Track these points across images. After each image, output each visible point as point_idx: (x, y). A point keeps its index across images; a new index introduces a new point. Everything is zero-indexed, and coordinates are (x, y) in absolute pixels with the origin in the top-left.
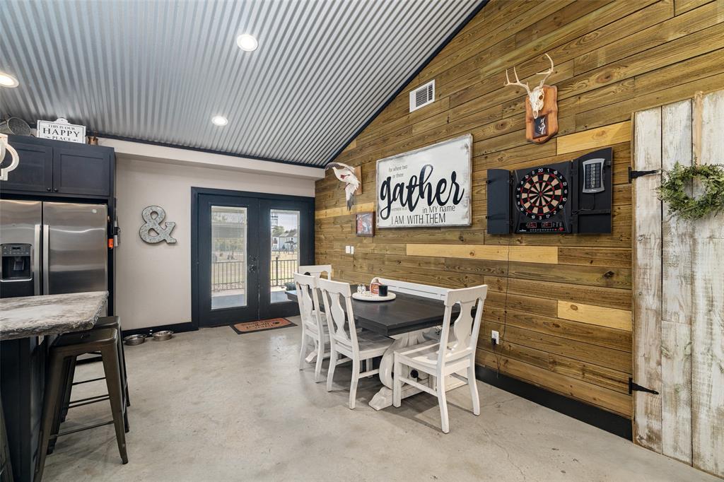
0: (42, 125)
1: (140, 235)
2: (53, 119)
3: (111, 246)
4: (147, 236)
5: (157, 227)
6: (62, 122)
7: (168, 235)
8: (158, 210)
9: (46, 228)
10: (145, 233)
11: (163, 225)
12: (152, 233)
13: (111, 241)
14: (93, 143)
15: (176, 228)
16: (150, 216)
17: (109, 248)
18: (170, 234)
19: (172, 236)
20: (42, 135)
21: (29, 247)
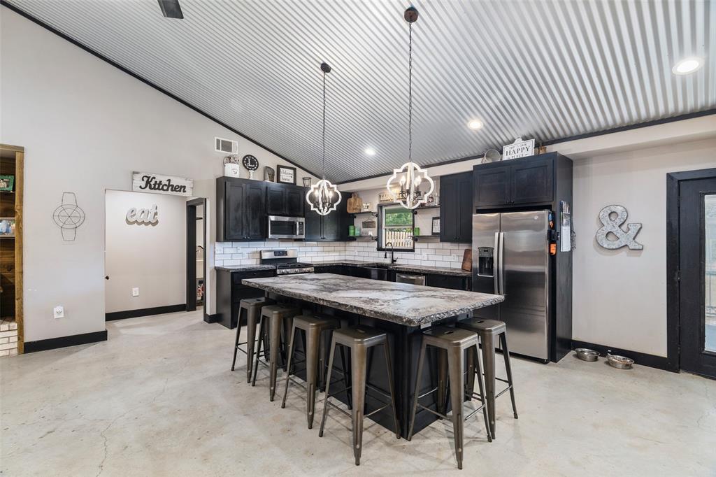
0: (506, 149)
1: (597, 241)
2: (512, 142)
3: (553, 252)
4: (604, 241)
5: (617, 231)
6: (519, 141)
7: (632, 240)
8: (619, 209)
9: (502, 234)
10: (602, 237)
11: (624, 227)
12: (610, 237)
13: (553, 246)
14: (541, 152)
15: (642, 230)
16: (608, 217)
17: (550, 253)
18: (634, 239)
19: (636, 240)
20: (505, 157)
21: (492, 248)
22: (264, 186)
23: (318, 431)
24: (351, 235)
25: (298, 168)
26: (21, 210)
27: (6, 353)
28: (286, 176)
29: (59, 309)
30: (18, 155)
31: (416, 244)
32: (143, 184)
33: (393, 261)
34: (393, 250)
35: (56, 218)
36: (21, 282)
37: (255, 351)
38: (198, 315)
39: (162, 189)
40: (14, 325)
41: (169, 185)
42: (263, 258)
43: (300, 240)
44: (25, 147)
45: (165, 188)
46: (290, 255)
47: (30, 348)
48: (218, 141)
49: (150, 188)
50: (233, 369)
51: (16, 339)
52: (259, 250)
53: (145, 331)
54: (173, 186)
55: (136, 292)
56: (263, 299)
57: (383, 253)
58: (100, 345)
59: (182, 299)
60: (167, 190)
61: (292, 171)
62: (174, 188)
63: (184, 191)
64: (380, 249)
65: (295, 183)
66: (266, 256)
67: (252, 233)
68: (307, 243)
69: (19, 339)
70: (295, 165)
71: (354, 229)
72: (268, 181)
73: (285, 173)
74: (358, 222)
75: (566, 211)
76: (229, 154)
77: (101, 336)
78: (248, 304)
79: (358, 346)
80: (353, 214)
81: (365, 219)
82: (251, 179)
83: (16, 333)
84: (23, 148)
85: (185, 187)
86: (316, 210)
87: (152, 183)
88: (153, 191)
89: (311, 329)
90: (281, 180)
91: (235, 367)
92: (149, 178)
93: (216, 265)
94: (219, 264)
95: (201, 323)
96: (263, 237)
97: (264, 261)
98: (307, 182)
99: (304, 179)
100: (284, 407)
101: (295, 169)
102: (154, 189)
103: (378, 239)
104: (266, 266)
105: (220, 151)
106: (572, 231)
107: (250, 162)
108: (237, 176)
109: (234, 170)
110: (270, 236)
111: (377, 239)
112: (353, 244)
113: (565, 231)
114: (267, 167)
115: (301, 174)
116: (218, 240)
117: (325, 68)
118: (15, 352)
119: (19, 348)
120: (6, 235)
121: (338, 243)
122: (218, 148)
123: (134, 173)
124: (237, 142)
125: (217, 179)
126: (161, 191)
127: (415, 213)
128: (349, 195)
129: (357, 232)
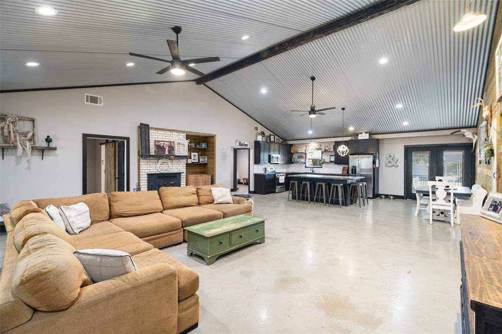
0: (359, 135)
2: (361, 133)
3: (374, 167)
5: (392, 161)
6: (364, 134)
8: (392, 155)
9: (359, 162)
10: (387, 163)
12: (390, 163)
13: (374, 165)
14: (370, 138)
15: (398, 161)
16: (389, 157)
18: (396, 163)
20: (359, 138)
21: (356, 167)
24: (293, 161)
28: (272, 138)
30: (215, 137)
31: (323, 165)
32: (239, 144)
34: (313, 167)
35: (222, 157)
36: (215, 177)
41: (244, 144)
43: (278, 163)
46: (274, 169)
49: (240, 146)
52: (266, 167)
64: (306, 167)
65: (274, 141)
70: (275, 134)
74: (296, 156)
75: (377, 155)
76: (257, 131)
80: (293, 153)
81: (299, 155)
82: (263, 140)
85: (247, 145)
87: (241, 144)
92: (240, 142)
93: (255, 173)
96: (269, 162)
99: (277, 139)
101: (274, 136)
106: (379, 161)
107: (263, 134)
110: (271, 162)
111: (305, 163)
112: (293, 165)
113: (377, 161)
114: (267, 136)
115: (276, 137)
116: (255, 164)
123: (237, 141)
124: (259, 127)
126: (243, 147)
127: (322, 153)
128: (292, 145)
129: (295, 160)
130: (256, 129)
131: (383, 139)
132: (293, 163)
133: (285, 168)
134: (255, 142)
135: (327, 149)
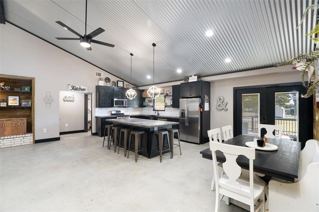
0: (190, 78)
1: (216, 107)
2: (191, 76)
5: (221, 104)
6: (193, 76)
7: (224, 107)
8: (222, 98)
9: (187, 105)
10: (218, 106)
11: (223, 103)
12: (220, 106)
13: (201, 109)
14: (199, 80)
15: (228, 104)
16: (219, 100)
17: (200, 111)
18: (226, 106)
19: (226, 107)
20: (190, 81)
21: (185, 110)
22: (112, 88)
23: (127, 157)
24: (144, 105)
25: (124, 82)
26: (34, 98)
27: (29, 143)
28: (120, 84)
29: (45, 129)
30: (33, 80)
31: (166, 108)
32: (72, 88)
33: (158, 114)
34: (158, 111)
35: (44, 100)
36: (34, 121)
37: (110, 140)
38: (89, 133)
39: (78, 90)
40: (32, 134)
41: (80, 89)
42: (112, 113)
43: (125, 107)
44: (35, 77)
45: (79, 89)
46: (122, 112)
47: (37, 142)
48: (96, 73)
49: (74, 90)
50: (103, 146)
51: (32, 139)
52: (111, 110)
53: (72, 138)
54: (81, 89)
55: (67, 125)
56: (112, 125)
57: (154, 111)
58: (58, 141)
59: (82, 128)
60: (79, 90)
61: (122, 83)
62: (82, 90)
63: (85, 91)
64: (154, 110)
65: (123, 87)
66: (113, 112)
67: (108, 105)
68: (128, 108)
69: (33, 139)
70: (123, 80)
71: (145, 103)
72: (114, 86)
73: (120, 83)
74: (147, 100)
75: (207, 98)
76: (100, 77)
77: (58, 139)
78: (108, 127)
79: (137, 134)
80: (145, 98)
81: (149, 99)
82: (108, 86)
83: (32, 137)
84: (34, 78)
85: (85, 89)
86: (129, 98)
87: (75, 88)
88: (75, 91)
89: (125, 131)
90: (119, 86)
91: (104, 146)
92: (73, 86)
93: (96, 116)
94: (97, 115)
95: (90, 135)
96: (112, 106)
97: (112, 114)
98: (128, 86)
99: (127, 85)
100: (118, 153)
101: (123, 82)
102: (75, 90)
103: (153, 106)
104: (113, 116)
105: (97, 76)
106: (210, 104)
107: (108, 80)
108: (103, 85)
109: (102, 83)
110: (114, 106)
112: (145, 108)
113: (206, 104)
114: (113, 81)
115: (126, 83)
116: (96, 107)
117: (132, 55)
118: (32, 143)
119: (33, 142)
120: (28, 106)
121: (139, 108)
122: (96, 75)
123: (69, 85)
124: (103, 73)
125: (96, 86)
126: (78, 91)
127: (165, 98)
128: (143, 91)
129: (146, 104)
130: (99, 75)
131: (213, 82)
132: (145, 106)
133: (138, 111)
134: (97, 87)
135: (168, 93)
